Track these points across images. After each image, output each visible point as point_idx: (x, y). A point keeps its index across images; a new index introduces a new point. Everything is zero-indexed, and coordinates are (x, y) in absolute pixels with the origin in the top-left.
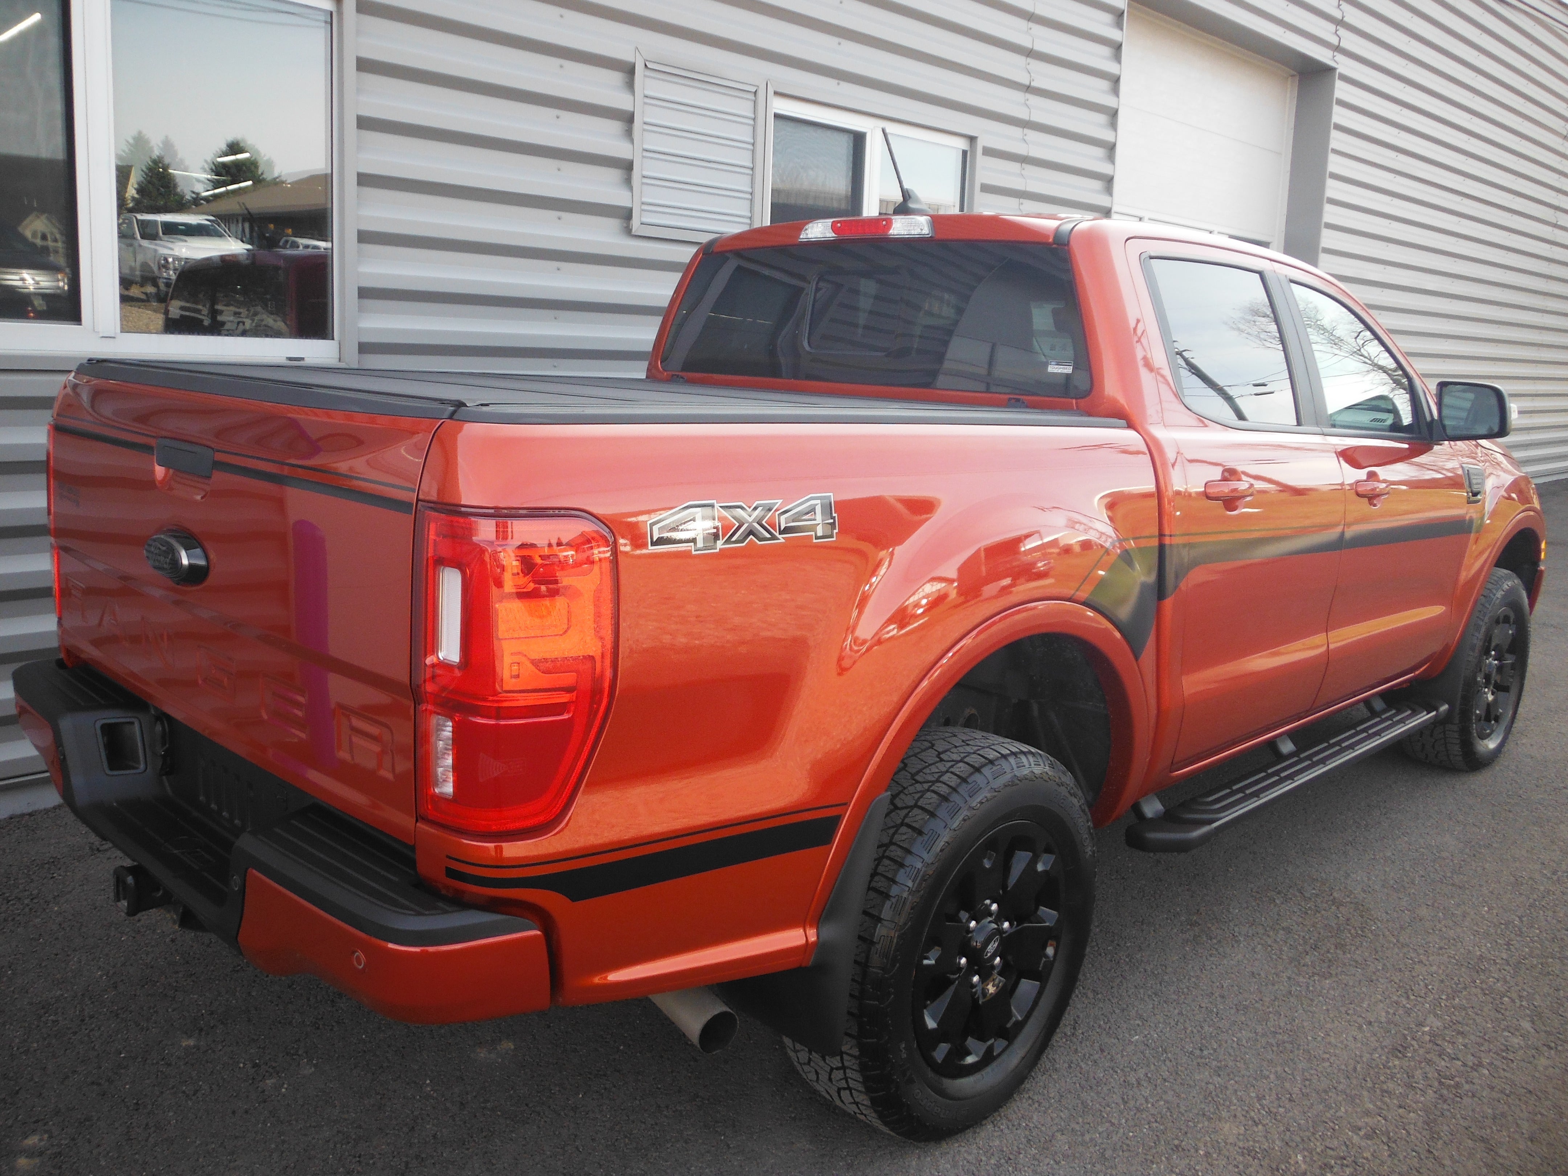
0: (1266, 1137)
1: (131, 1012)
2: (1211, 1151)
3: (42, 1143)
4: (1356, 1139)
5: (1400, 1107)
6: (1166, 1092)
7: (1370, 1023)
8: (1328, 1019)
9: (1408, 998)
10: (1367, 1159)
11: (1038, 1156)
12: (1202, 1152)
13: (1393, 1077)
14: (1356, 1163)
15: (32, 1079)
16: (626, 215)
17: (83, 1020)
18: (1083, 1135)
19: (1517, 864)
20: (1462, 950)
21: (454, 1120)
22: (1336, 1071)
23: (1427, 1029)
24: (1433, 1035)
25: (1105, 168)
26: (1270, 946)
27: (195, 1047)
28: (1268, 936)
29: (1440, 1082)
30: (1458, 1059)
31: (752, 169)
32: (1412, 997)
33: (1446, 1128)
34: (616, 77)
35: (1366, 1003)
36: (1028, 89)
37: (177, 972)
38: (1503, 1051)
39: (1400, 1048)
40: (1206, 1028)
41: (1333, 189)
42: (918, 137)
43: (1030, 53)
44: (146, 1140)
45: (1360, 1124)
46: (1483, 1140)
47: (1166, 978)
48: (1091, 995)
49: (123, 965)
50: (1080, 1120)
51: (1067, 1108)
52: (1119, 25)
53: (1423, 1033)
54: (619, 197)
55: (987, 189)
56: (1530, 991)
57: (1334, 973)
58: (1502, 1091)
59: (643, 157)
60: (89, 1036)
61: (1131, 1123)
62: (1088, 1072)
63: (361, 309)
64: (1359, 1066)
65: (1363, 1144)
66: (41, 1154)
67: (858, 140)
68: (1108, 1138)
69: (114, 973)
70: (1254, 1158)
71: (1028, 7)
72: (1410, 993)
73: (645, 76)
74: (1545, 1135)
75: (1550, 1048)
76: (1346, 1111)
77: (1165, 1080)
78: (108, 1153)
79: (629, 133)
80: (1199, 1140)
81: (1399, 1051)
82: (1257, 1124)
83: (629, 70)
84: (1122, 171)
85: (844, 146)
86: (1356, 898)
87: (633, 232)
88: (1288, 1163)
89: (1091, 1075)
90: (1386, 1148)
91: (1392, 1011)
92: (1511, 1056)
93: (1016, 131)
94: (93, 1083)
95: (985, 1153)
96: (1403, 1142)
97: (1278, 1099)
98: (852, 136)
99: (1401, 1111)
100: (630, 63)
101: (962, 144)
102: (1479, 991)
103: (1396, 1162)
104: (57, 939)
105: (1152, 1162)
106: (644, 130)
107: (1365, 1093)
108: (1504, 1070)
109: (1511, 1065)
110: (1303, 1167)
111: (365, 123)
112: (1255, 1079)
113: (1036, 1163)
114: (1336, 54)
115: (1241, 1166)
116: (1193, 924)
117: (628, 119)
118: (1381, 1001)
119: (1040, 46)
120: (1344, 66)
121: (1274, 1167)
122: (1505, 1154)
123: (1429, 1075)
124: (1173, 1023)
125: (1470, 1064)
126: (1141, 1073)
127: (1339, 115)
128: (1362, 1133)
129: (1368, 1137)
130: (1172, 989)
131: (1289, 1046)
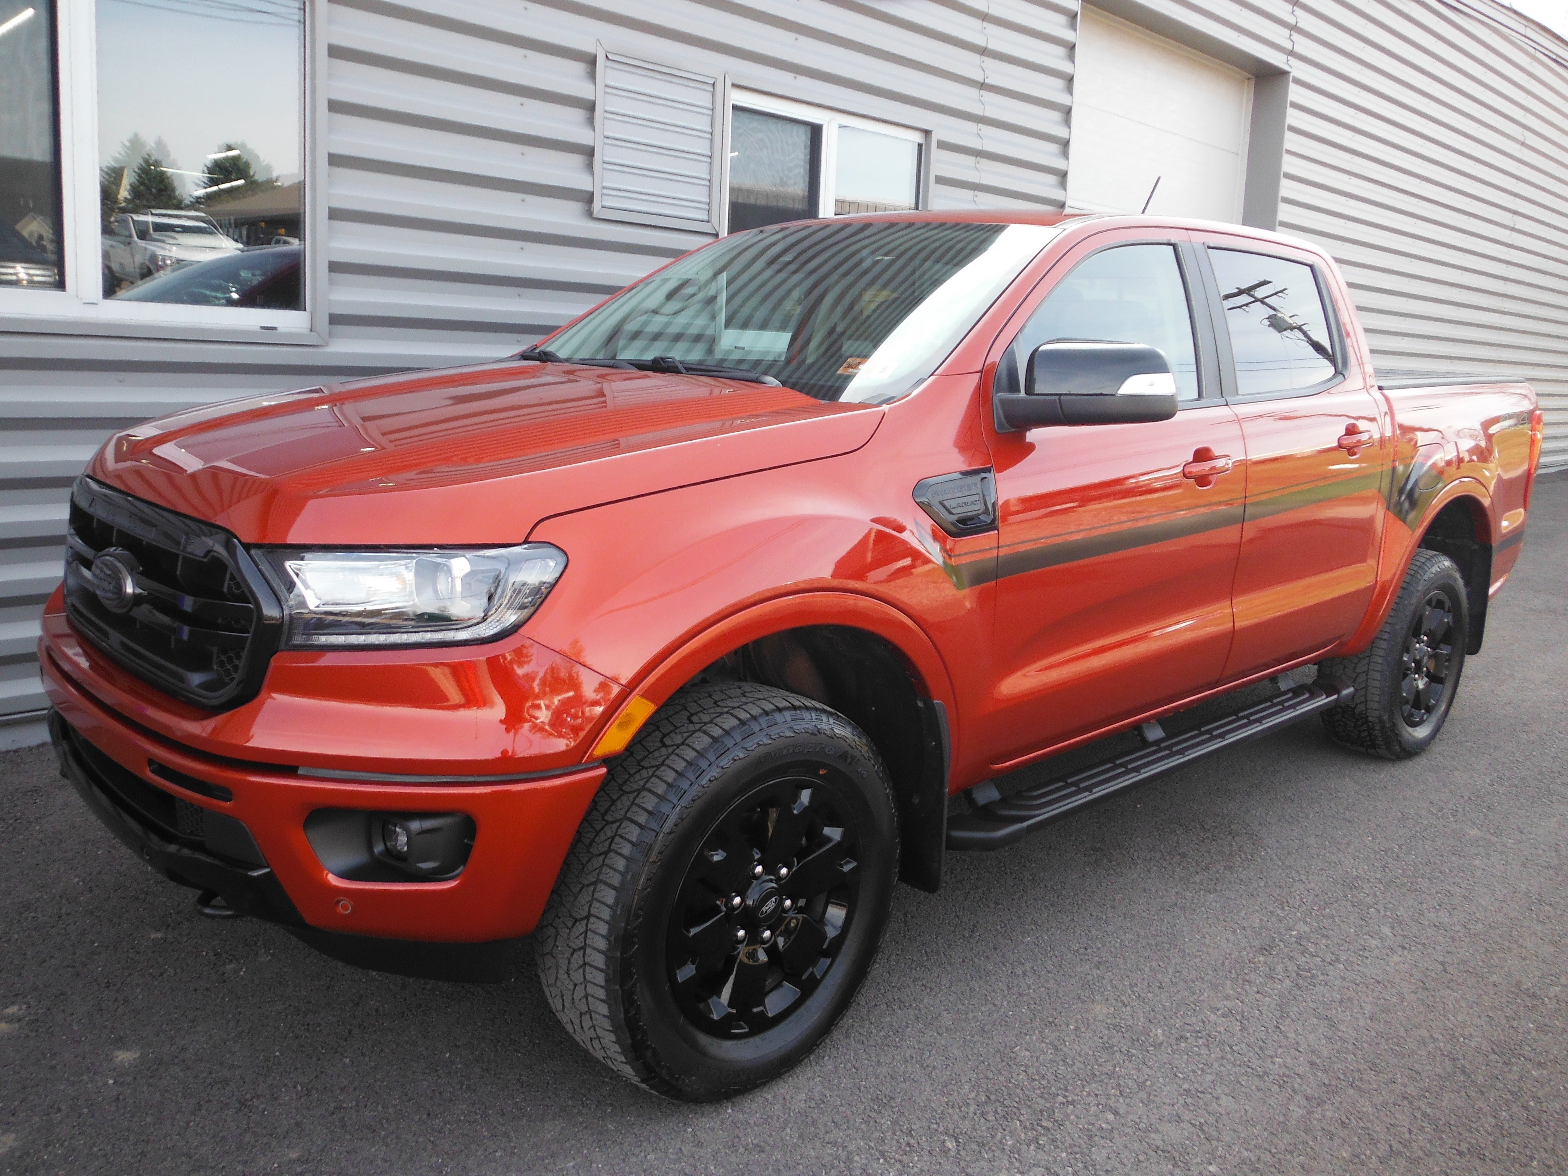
0: (1132, 1016)
1: (104, 911)
2: (1081, 1026)
3: (21, 1012)
4: (1213, 1017)
5: (1258, 993)
6: (1047, 981)
7: (1244, 928)
8: (1206, 925)
9: (1283, 909)
10: (1220, 1032)
11: (923, 1030)
12: (1072, 1027)
13: (1256, 969)
14: (1209, 1036)
15: (12, 962)
16: (588, 198)
17: (60, 917)
18: (967, 1014)
19: (1407, 803)
20: (1340, 872)
21: (395, 998)
22: (1205, 965)
23: (1294, 933)
24: (1299, 938)
25: (1058, 163)
26: (1164, 868)
27: (162, 938)
28: (1165, 860)
29: (1298, 974)
30: (1318, 956)
31: (711, 157)
32: (1286, 908)
33: (1295, 1009)
34: (579, 68)
35: (1244, 912)
36: (983, 86)
37: (148, 880)
38: (1360, 950)
39: (1267, 947)
40: (1094, 932)
41: (1287, 188)
42: (871, 129)
43: (984, 52)
44: (116, 1011)
45: (1219, 1006)
46: (1327, 1018)
47: (1064, 892)
48: (992, 905)
49: (99, 873)
50: (967, 1002)
51: (956, 993)
52: (1073, 27)
53: (1291, 936)
54: (580, 181)
55: (941, 180)
56: (1396, 903)
57: (1218, 889)
58: (1354, 982)
59: (605, 144)
60: (65, 929)
61: (1012, 1004)
62: (980, 966)
63: (331, 282)
64: (1226, 962)
65: (1219, 1021)
66: (19, 1020)
67: (815, 131)
68: (989, 1016)
69: (90, 880)
70: (1118, 1032)
71: (982, 7)
72: (1285, 904)
73: (606, 67)
74: (1384, 1015)
75: (1404, 948)
76: (1209, 996)
77: (1049, 972)
78: (80, 1020)
79: (591, 121)
80: (1071, 1018)
81: (1265, 950)
82: (1125, 1006)
83: (592, 61)
84: (1075, 167)
85: (802, 137)
86: (1251, 829)
87: (595, 215)
88: (1149, 1035)
89: (982, 967)
90: (1239, 1024)
91: (1265, 919)
92: (1367, 954)
93: (971, 126)
94: (68, 966)
95: (876, 1028)
96: (1255, 1020)
97: (1149, 986)
98: (809, 128)
99: (1258, 996)
100: (590, 54)
101: (918, 138)
102: (1349, 903)
103: (1246, 1035)
104: (38, 852)
105: (1026, 1034)
106: (605, 118)
107: (1229, 983)
108: (1358, 965)
109: (1365, 961)
110: (1161, 1038)
111: (335, 107)
112: (1130, 971)
113: (921, 1035)
114: (1290, 58)
115: (1105, 1038)
116: (1096, 850)
117: (590, 107)
118: (1257, 911)
119: (994, 45)
120: (1297, 69)
121: (1135, 1038)
122: (1345, 1030)
123: (1289, 969)
124: (1064, 928)
125: (1329, 960)
126: (1028, 966)
127: (1293, 117)
128: (1219, 1013)
129: (1224, 1016)
130: (1067, 902)
131: (1167, 946)
